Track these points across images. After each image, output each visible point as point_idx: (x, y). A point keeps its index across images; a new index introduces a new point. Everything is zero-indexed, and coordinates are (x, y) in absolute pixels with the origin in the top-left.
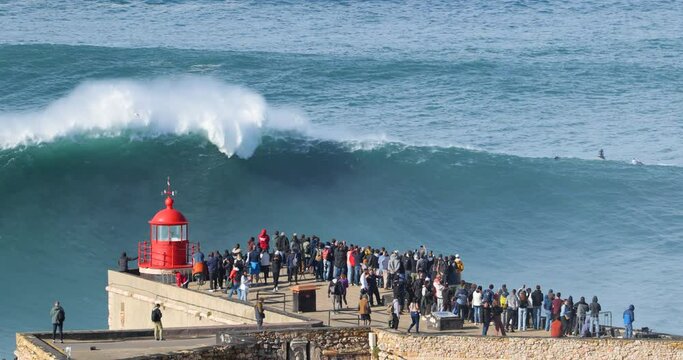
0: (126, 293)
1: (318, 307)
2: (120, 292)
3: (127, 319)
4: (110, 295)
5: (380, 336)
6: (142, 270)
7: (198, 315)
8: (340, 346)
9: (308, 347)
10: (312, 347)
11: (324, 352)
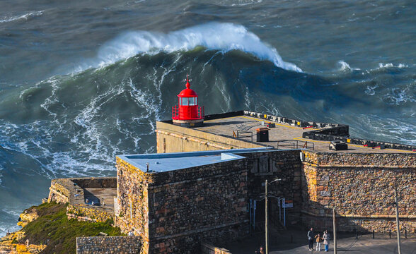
0: (166, 133)
1: (270, 139)
2: (163, 132)
3: (167, 147)
4: (158, 134)
5: (306, 154)
6: (174, 121)
7: (206, 144)
8: (285, 159)
9: (269, 160)
10: (271, 160)
11: (277, 163)
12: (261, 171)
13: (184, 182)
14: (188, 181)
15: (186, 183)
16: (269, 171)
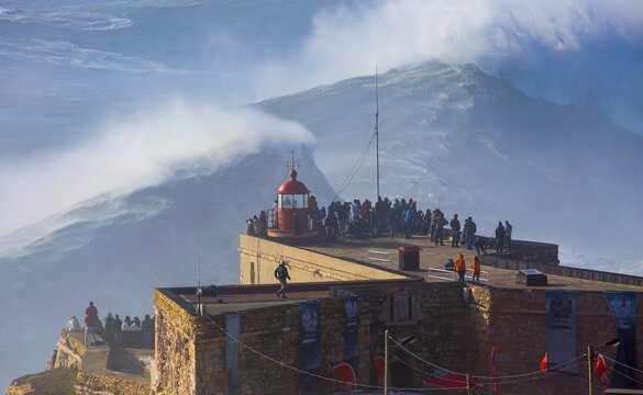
0: (255, 254)
1: (421, 266)
2: (249, 252)
4: (241, 255)
5: (473, 290)
7: (316, 272)
8: (438, 299)
9: (410, 299)
10: (413, 299)
11: (425, 305)
12: (395, 318)
13: (260, 332)
14: (266, 332)
15: (262, 335)
16: (410, 318)
